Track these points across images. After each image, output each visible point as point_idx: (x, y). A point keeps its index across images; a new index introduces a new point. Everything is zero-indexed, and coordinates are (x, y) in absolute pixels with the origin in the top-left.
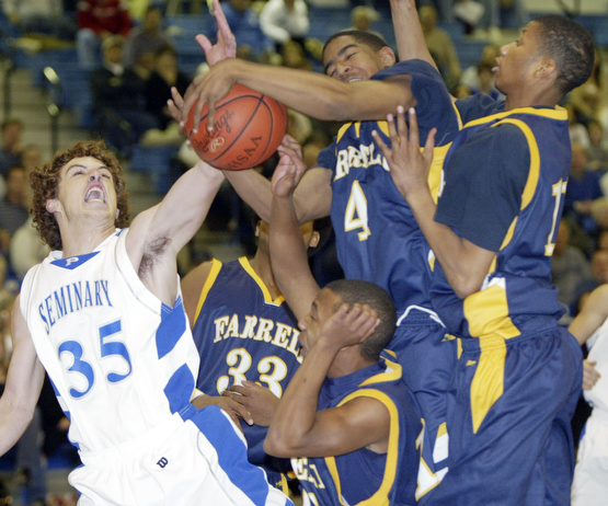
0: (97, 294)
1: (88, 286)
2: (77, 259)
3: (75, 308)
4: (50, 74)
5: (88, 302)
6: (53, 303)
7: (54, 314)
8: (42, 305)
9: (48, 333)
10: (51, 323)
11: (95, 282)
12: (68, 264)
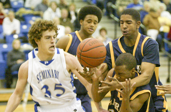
0: (56, 75)
8: (38, 75)
9: (39, 83)
10: (41, 81)
11: (55, 71)
12: (45, 63)
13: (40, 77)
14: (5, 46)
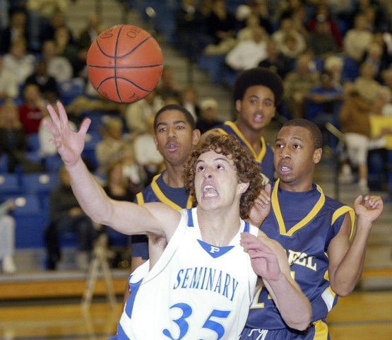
0: (226, 286)
1: (220, 275)
2: (218, 250)
3: (205, 287)
4: (151, 12)
5: (218, 288)
6: (191, 274)
7: (188, 283)
8: (183, 270)
9: (174, 288)
10: (183, 287)
11: (228, 275)
12: (212, 251)
13: (186, 278)
14: (44, 179)
